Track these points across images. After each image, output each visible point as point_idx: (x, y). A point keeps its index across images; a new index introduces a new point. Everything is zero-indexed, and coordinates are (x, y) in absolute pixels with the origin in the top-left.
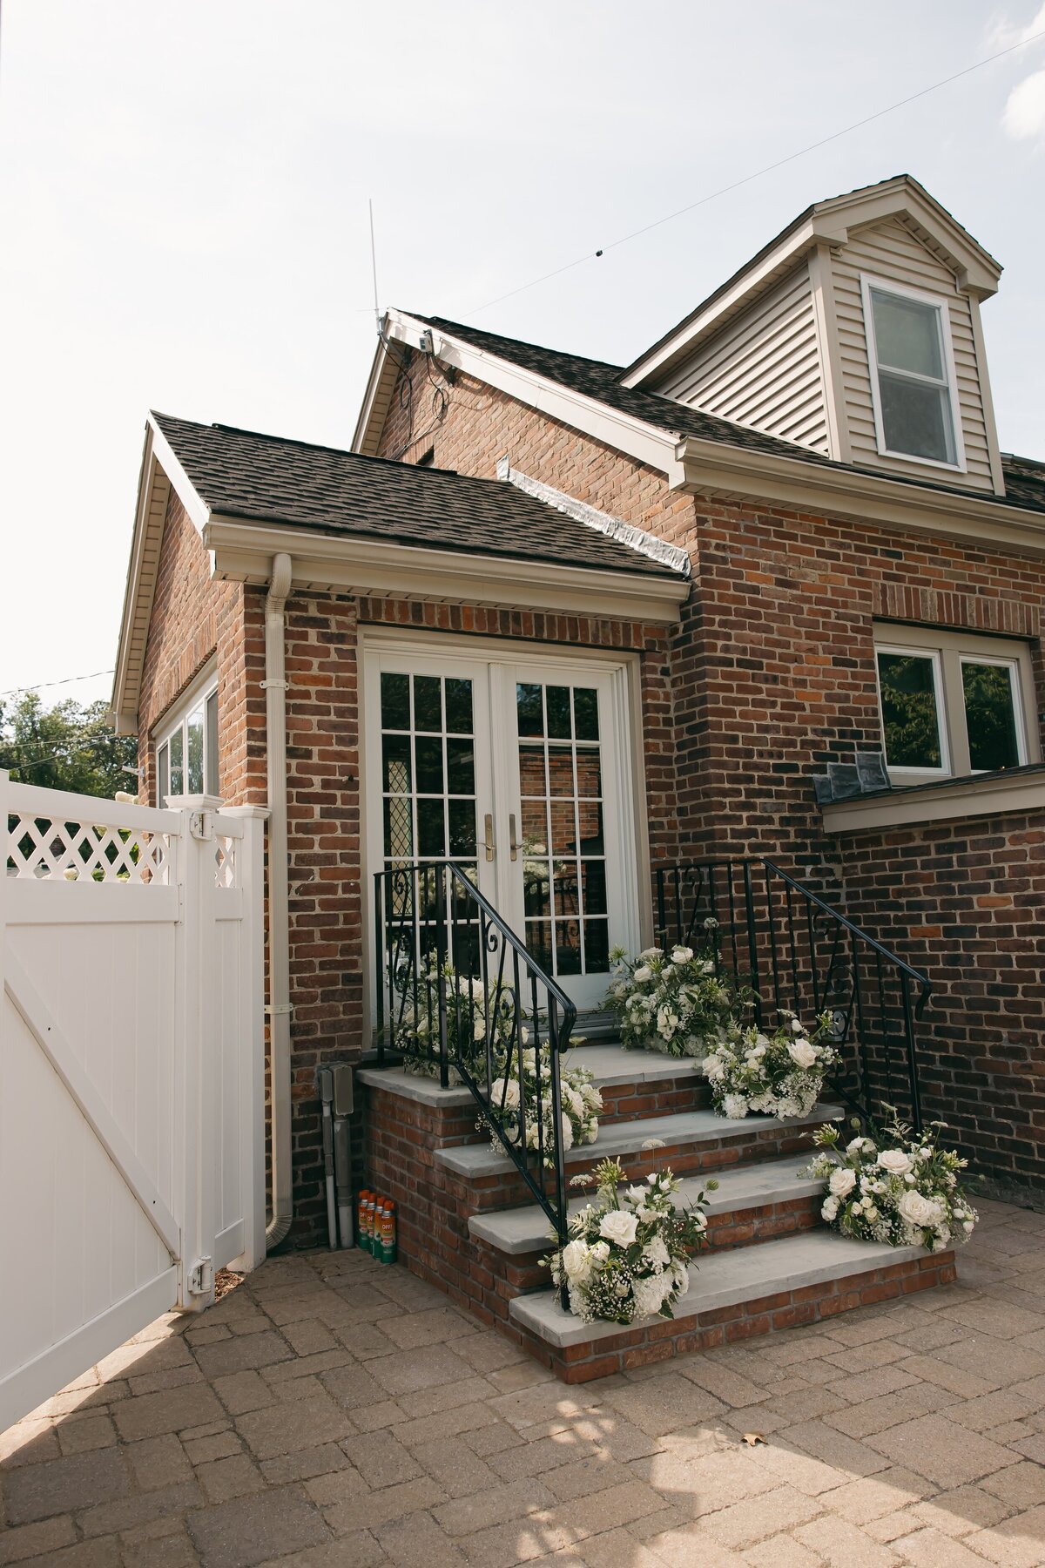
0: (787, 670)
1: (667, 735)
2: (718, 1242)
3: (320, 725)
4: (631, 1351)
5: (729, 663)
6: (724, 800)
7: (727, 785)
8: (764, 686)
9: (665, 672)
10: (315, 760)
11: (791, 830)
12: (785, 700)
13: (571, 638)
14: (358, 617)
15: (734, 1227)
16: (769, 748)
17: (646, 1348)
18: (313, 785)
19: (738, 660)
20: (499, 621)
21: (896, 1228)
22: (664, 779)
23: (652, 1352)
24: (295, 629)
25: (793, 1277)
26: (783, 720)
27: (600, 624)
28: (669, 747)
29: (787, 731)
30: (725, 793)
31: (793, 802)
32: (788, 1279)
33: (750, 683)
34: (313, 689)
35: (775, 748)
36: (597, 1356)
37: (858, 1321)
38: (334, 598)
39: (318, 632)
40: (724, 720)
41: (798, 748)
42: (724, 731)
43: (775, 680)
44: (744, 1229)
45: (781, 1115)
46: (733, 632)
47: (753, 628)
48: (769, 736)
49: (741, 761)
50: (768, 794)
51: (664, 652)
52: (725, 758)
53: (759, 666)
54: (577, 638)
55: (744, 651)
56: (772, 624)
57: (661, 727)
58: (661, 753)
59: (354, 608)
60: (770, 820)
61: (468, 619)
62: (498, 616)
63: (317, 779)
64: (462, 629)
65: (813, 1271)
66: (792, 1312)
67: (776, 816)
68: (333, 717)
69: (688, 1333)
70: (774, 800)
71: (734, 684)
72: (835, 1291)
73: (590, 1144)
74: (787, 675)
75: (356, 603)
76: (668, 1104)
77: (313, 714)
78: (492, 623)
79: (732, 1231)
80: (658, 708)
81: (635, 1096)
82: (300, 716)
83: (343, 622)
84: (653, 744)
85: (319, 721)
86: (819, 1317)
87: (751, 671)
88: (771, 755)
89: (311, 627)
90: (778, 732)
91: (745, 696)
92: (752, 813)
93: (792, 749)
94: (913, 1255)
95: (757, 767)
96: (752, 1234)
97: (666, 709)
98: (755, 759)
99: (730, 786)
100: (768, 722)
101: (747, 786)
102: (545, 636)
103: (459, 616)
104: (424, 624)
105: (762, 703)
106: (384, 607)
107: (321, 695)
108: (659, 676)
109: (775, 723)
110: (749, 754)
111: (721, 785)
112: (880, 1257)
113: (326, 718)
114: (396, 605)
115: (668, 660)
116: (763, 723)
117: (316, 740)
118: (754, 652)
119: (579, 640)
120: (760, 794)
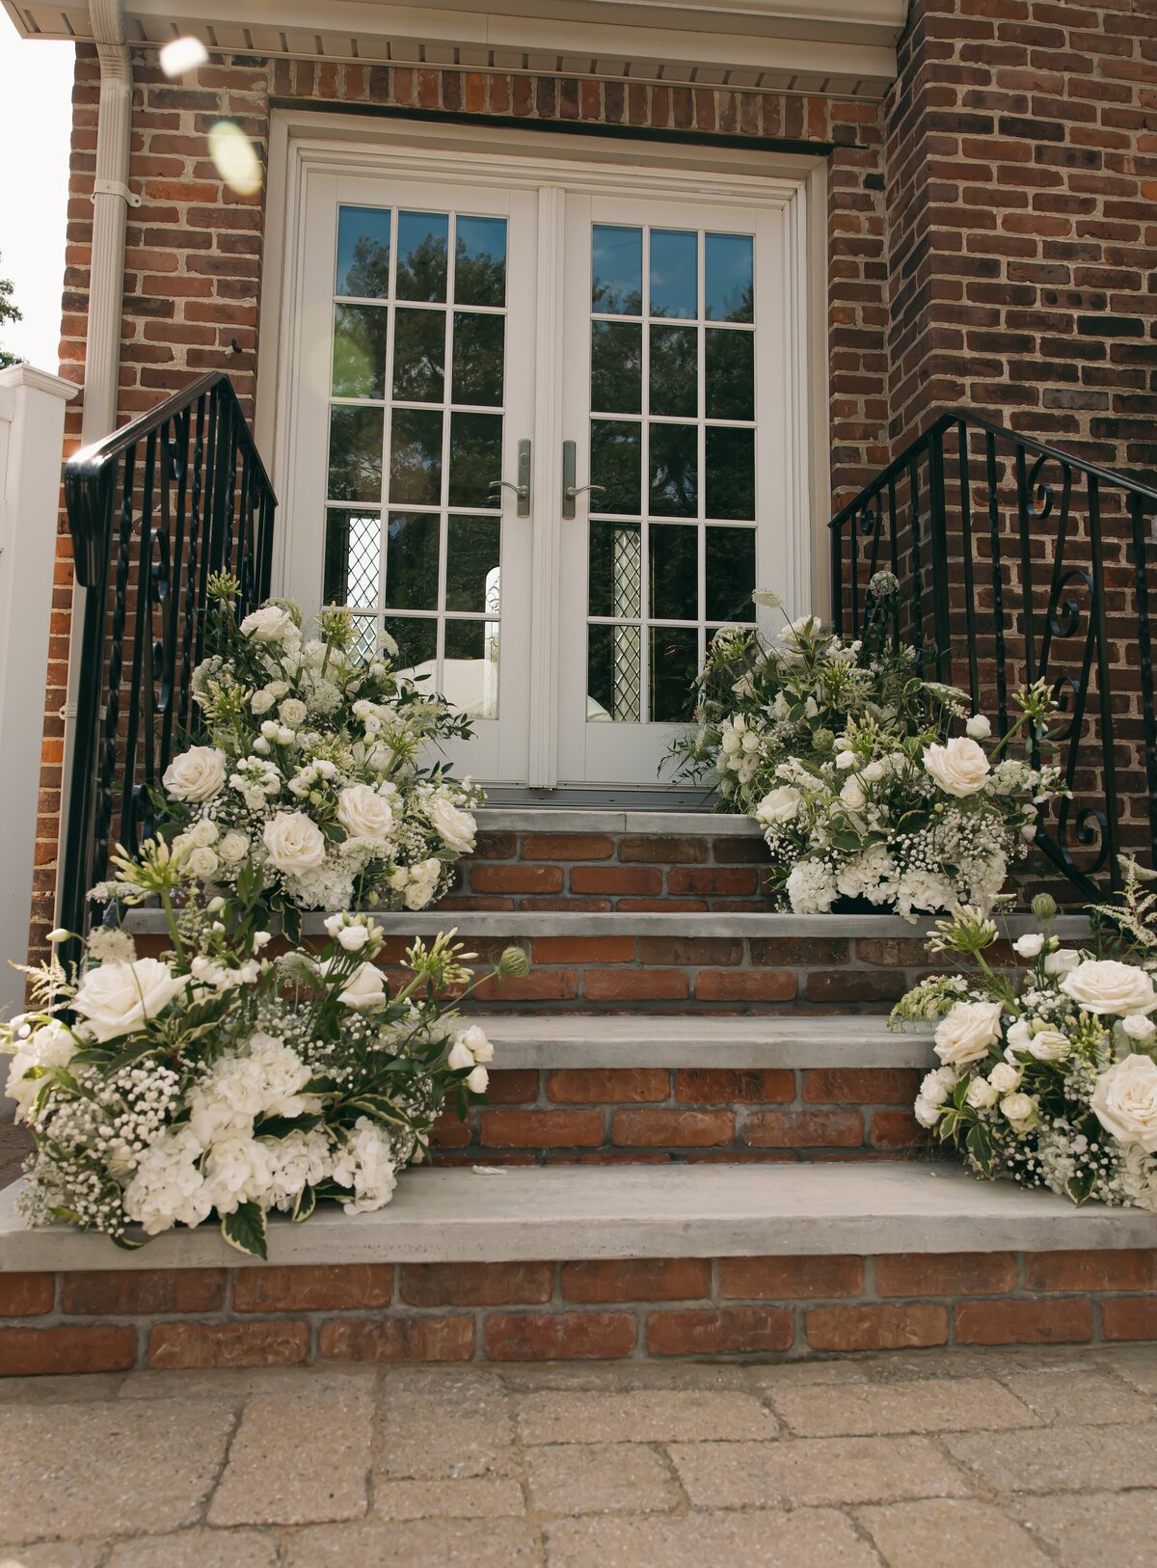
0: (1124, 142)
1: (875, 294)
2: (621, 1139)
3: (192, 263)
4: (173, 1324)
5: (985, 126)
6: (960, 380)
7: (967, 353)
8: (1064, 172)
9: (874, 182)
10: (179, 318)
11: (1121, 446)
12: (1115, 199)
13: (677, 123)
14: (271, 91)
15: (676, 1111)
16: (1071, 286)
17: (220, 1327)
18: (172, 358)
19: (1002, 121)
20: (534, 95)
21: (1095, 1157)
22: (862, 373)
23: (239, 1339)
24: (159, 111)
25: (706, 1225)
26: (1110, 237)
27: (739, 98)
28: (876, 316)
29: (1116, 256)
30: (962, 367)
31: (1126, 392)
32: (687, 1226)
33: (1032, 165)
34: (182, 206)
35: (1085, 288)
36: (69, 1319)
37: (910, 1377)
38: (229, 60)
39: (196, 116)
40: (965, 232)
41: (1144, 290)
42: (964, 252)
43: (1091, 160)
44: (704, 1121)
45: (904, 907)
46: (994, 70)
47: (1039, 61)
48: (1072, 265)
49: (1003, 310)
50: (1068, 374)
51: (873, 147)
52: (966, 302)
53: (1057, 133)
54: (690, 122)
55: (1019, 103)
56: (1087, 55)
57: (862, 280)
58: (860, 325)
59: (264, 77)
60: (1070, 424)
61: (476, 93)
62: (534, 86)
63: (180, 350)
64: (464, 108)
65: (779, 1221)
66: (712, 1320)
67: (1084, 418)
68: (215, 251)
69: (362, 1313)
70: (1080, 386)
71: (994, 166)
72: (869, 1288)
73: (406, 909)
74: (1121, 151)
75: (269, 69)
76: (691, 888)
77: (180, 246)
78: (522, 97)
79: (668, 1119)
80: (854, 247)
81: (613, 862)
82: (156, 249)
83: (243, 100)
84: (842, 310)
85: (189, 257)
86: (803, 1350)
87: (1033, 143)
88: (1076, 300)
89: (186, 107)
90: (1095, 259)
91: (1020, 189)
92: (1025, 408)
93: (1127, 292)
94: (1134, 1234)
95: (1040, 322)
96: (727, 1135)
97: (875, 248)
98: (1038, 306)
99: (975, 355)
100: (1073, 238)
101: (1016, 357)
102: (625, 119)
103: (459, 88)
104: (391, 103)
105: (1060, 203)
106: (318, 73)
107: (195, 216)
108: (860, 190)
109: (1088, 240)
110: (1024, 296)
111: (955, 353)
112: (1014, 1222)
113: (202, 252)
114: (342, 71)
115: (881, 161)
116: (1061, 239)
117: (182, 287)
118: (1040, 106)
119: (695, 125)
120: (1045, 372)
